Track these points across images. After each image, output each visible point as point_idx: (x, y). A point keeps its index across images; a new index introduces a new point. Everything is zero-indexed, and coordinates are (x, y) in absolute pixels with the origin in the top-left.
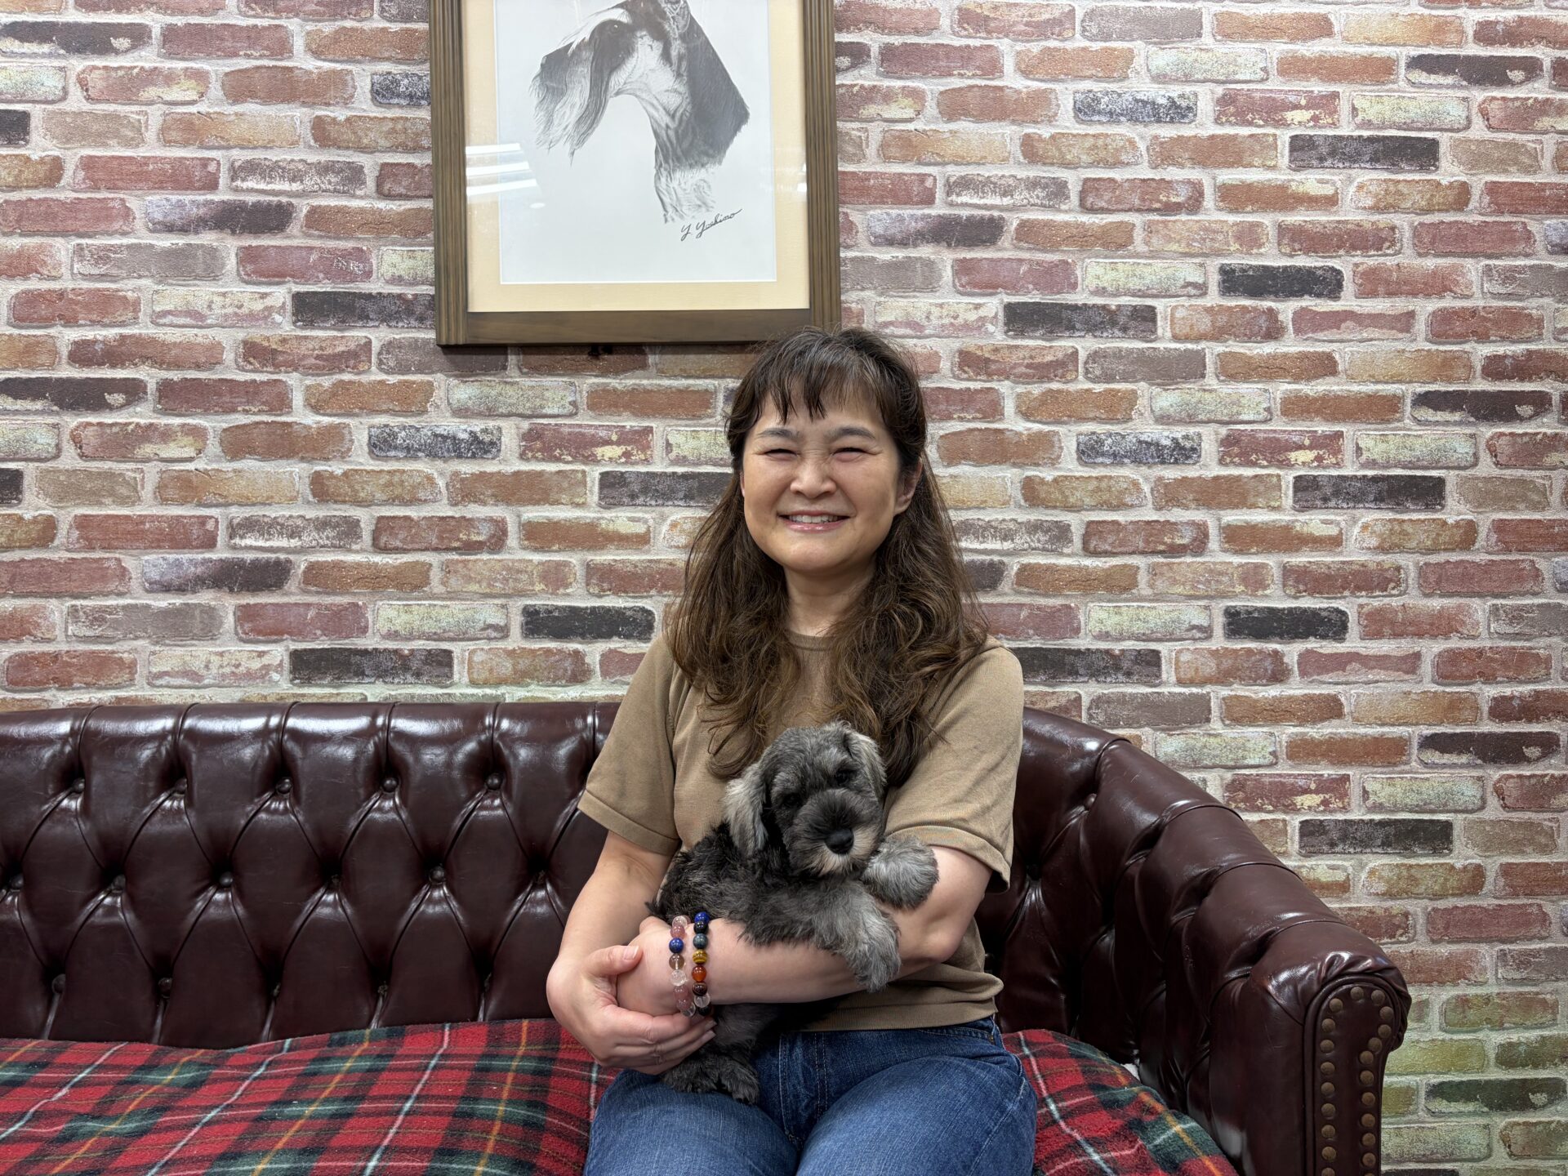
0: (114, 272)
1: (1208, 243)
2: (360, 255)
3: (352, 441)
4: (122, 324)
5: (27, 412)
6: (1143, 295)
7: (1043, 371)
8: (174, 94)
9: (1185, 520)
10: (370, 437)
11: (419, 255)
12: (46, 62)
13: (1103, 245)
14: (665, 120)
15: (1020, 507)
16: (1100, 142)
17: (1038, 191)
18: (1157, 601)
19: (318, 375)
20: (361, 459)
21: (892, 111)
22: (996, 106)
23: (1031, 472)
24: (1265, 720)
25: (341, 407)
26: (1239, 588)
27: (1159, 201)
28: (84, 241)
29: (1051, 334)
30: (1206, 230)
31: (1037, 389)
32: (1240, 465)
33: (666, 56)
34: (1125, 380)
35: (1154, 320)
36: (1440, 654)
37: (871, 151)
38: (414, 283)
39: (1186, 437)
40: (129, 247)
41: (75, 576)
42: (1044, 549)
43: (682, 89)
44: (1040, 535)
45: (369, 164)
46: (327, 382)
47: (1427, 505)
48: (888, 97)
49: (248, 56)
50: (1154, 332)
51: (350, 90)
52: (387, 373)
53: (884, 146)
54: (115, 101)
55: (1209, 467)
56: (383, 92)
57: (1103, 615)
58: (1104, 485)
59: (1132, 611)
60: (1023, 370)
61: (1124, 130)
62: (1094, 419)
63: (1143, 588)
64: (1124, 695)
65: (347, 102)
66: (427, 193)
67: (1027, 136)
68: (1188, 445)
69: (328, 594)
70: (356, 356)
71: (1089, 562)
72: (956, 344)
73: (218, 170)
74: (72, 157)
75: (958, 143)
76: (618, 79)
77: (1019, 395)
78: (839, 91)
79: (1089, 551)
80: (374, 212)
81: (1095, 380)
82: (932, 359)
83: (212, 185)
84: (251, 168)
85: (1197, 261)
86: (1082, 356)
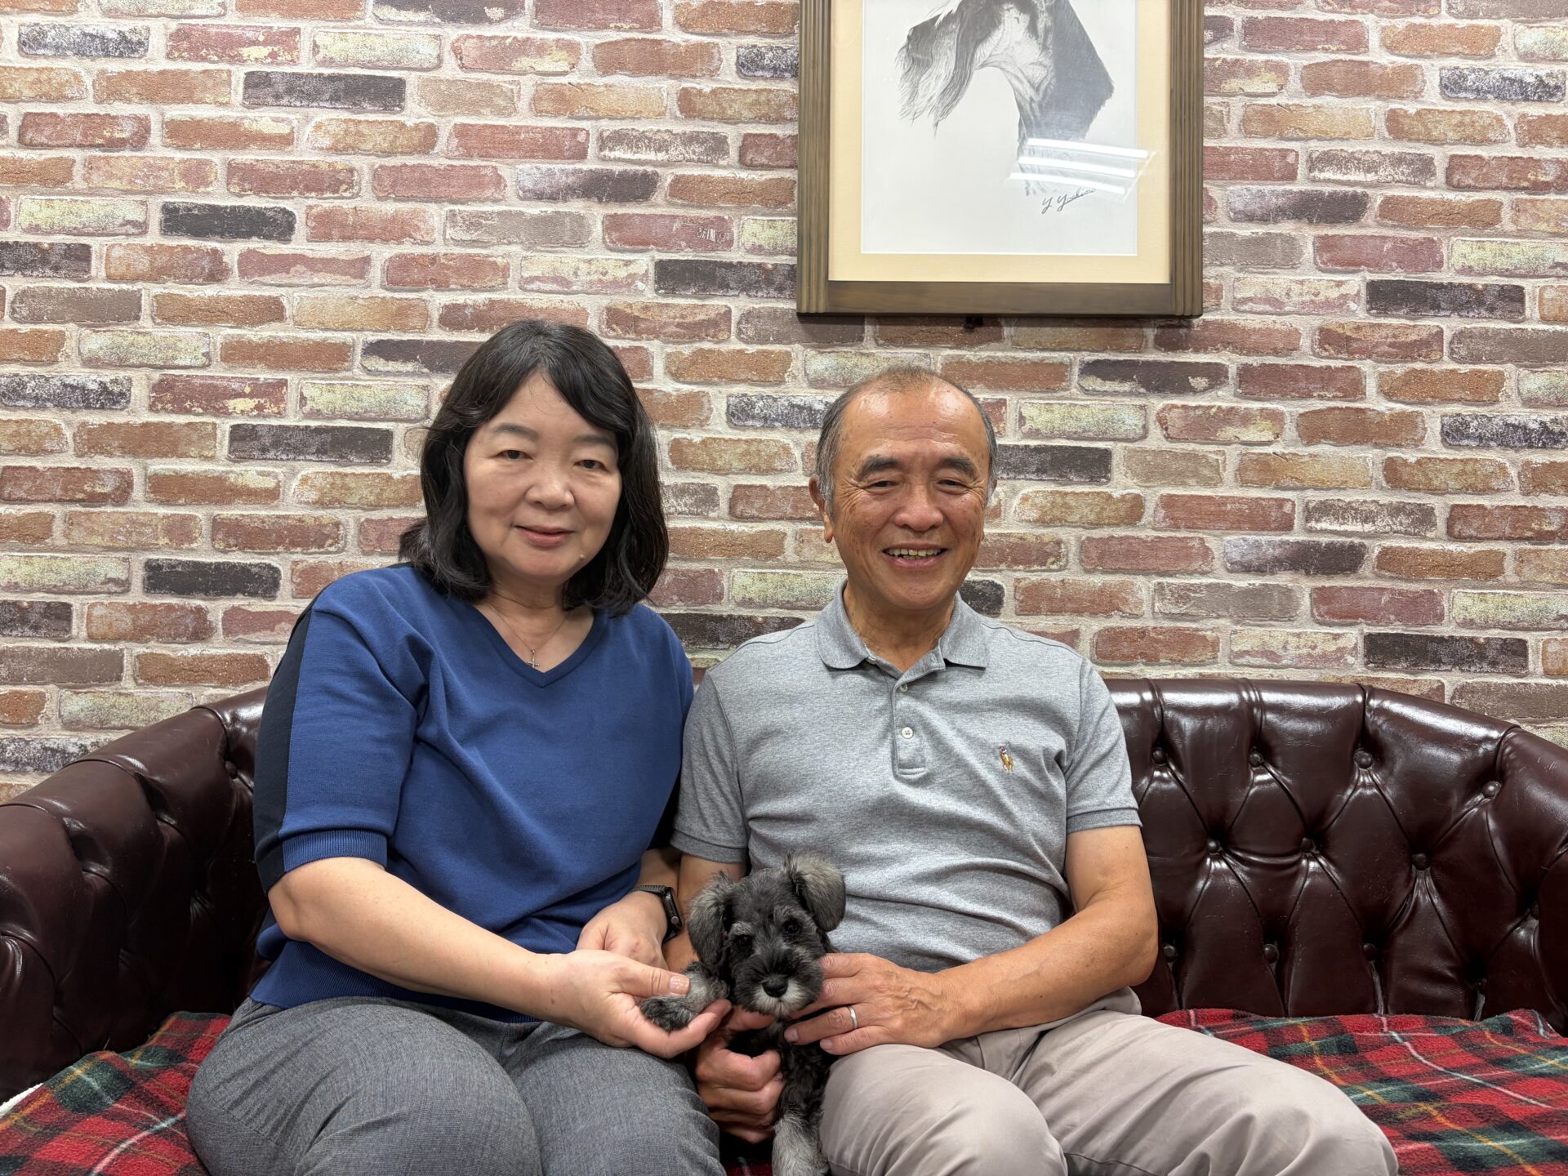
0: (485, 238)
2: (721, 225)
3: (711, 409)
4: (492, 289)
5: (399, 374)
6: (1512, 275)
7: (1407, 350)
8: (546, 64)
9: (1553, 506)
10: (728, 406)
11: (780, 224)
12: (421, 29)
13: (1469, 223)
14: (1029, 92)
15: (1382, 488)
16: (1467, 119)
17: (1403, 168)
18: (1524, 588)
19: (679, 343)
20: (719, 427)
21: (1254, 86)
22: (1361, 81)
23: (1393, 453)
25: (701, 376)
27: (1527, 180)
28: (456, 208)
29: (1415, 312)
31: (1400, 369)
33: (1032, 28)
34: (1492, 361)
35: (1522, 301)
37: (1233, 126)
38: (774, 252)
39: (1555, 421)
40: (500, 214)
42: (1406, 533)
43: (1048, 62)
44: (1402, 518)
45: (733, 134)
46: (686, 350)
48: (1251, 71)
49: (618, 29)
50: (1522, 313)
51: (716, 63)
52: (746, 342)
53: (1245, 121)
54: (488, 70)
56: (748, 65)
57: (1467, 601)
58: (1469, 468)
59: (1497, 598)
60: (1386, 349)
61: (1491, 107)
62: (1459, 400)
63: (1510, 575)
64: (1489, 685)
65: (713, 74)
66: (788, 163)
67: (1393, 111)
68: (1557, 429)
69: (685, 560)
70: (717, 325)
71: (1454, 547)
72: (1317, 322)
73: (587, 139)
74: (446, 125)
75: (1322, 118)
76: (984, 51)
77: (1381, 375)
78: (1206, 64)
79: (1452, 536)
80: (735, 181)
81: (1460, 361)
82: (1292, 336)
83: (581, 155)
84: (619, 139)
85: (1565, 241)
86: (1447, 336)
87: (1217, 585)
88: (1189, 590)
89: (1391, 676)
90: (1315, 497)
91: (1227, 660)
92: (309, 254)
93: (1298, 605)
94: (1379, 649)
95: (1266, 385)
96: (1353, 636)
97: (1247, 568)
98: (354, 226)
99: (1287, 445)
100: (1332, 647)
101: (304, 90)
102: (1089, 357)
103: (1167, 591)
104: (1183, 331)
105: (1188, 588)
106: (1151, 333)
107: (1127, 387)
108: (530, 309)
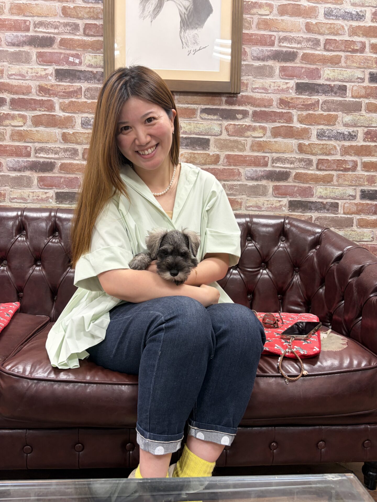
1: (366, 64)
2: (78, 56)
3: (76, 122)
6: (343, 81)
7: (307, 107)
9: (350, 160)
10: (82, 121)
11: (98, 57)
13: (331, 63)
14: (184, 11)
15: (297, 153)
16: (332, 26)
17: (310, 43)
18: (339, 186)
19: (64, 99)
20: (79, 128)
21: (262, 11)
22: (297, 11)
23: (301, 141)
24: (371, 226)
25: (72, 110)
26: (366, 183)
27: (351, 48)
29: (311, 94)
30: (366, 59)
31: (305, 113)
32: (370, 141)
34: (334, 111)
35: (346, 90)
37: (254, 25)
38: (96, 67)
39: (353, 131)
42: (304, 168)
44: (303, 163)
45: (81, 23)
46: (67, 101)
48: (261, 6)
50: (346, 94)
52: (87, 99)
53: (258, 24)
55: (360, 142)
57: (321, 190)
58: (325, 147)
59: (330, 189)
60: (301, 106)
61: (340, 22)
62: (323, 124)
63: (335, 182)
64: (326, 217)
65: (74, 1)
66: (101, 34)
67: (308, 22)
68: (354, 134)
69: (68, 174)
70: (77, 92)
71: (318, 173)
72: (279, 96)
73: (30, 24)
75: (284, 24)
77: (299, 115)
78: (244, 3)
79: (318, 169)
80: (83, 41)
81: (324, 111)
82: (271, 101)
83: (28, 30)
84: (41, 24)
85: (362, 70)
86: (321, 102)
87: (243, 185)
88: (233, 186)
89: (297, 214)
90: (275, 155)
91: (244, 209)
93: (268, 191)
94: (293, 205)
95: (261, 118)
96: (285, 201)
97: (252, 179)
99: (268, 139)
100: (278, 204)
102: (203, 107)
103: (226, 186)
104: (235, 99)
105: (233, 185)
106: (224, 99)
107: (215, 117)
108: (12, 85)
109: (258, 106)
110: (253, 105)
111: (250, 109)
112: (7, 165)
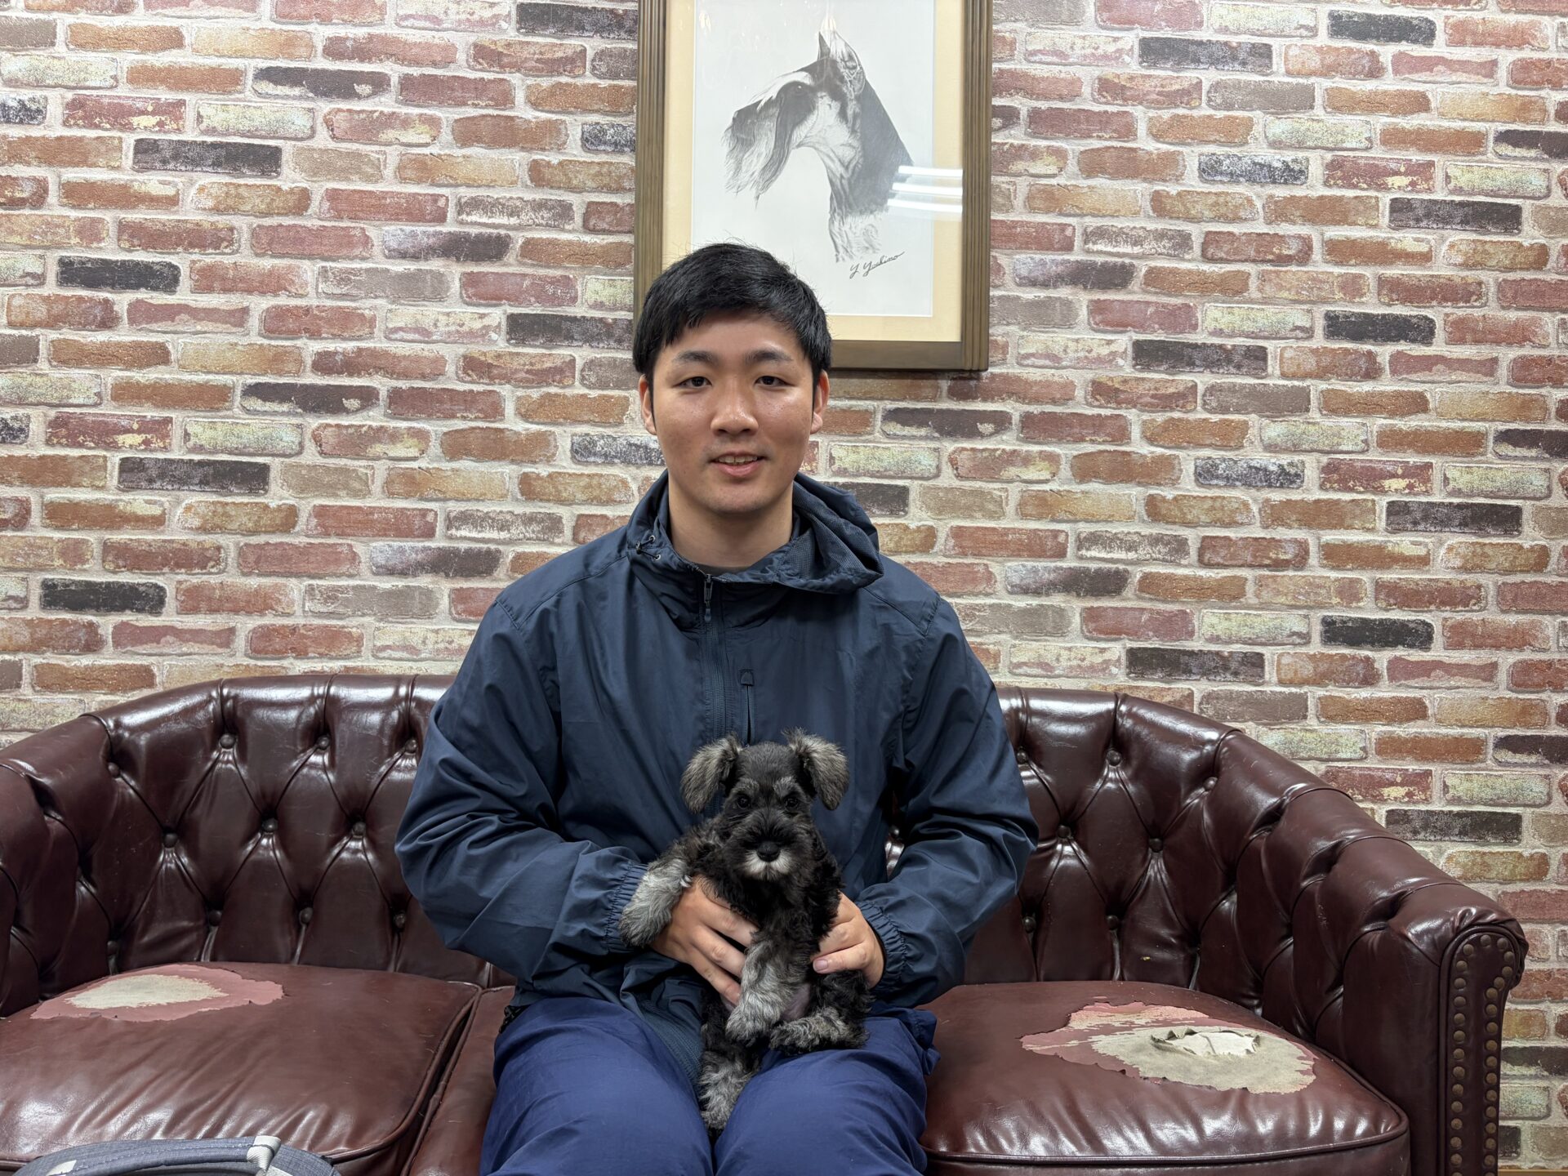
0: (354, 292)
1: (1316, 292)
2: (567, 282)
3: (556, 447)
4: (360, 338)
5: (275, 413)
6: (1257, 337)
7: (1166, 401)
8: (410, 136)
9: (1288, 538)
10: (573, 444)
11: (618, 283)
12: (296, 103)
13: (1221, 291)
14: (840, 170)
15: (1144, 521)
16: (1221, 200)
17: (1165, 242)
18: (1263, 609)
19: (528, 388)
20: (564, 463)
21: (1038, 168)
22: (1130, 166)
23: (1154, 491)
24: (1357, 718)
25: (547, 417)
26: (1335, 600)
27: (1272, 253)
28: (328, 264)
29: (1173, 369)
30: (1314, 279)
31: (1160, 418)
32: (1339, 490)
33: (842, 114)
34: (1238, 412)
35: (1265, 359)
36: (1514, 665)
37: (1019, 202)
38: (614, 308)
39: (1291, 464)
40: (367, 270)
41: (312, 559)
42: (1164, 560)
43: (856, 144)
44: (1160, 547)
45: (578, 202)
46: (535, 394)
47: (1506, 531)
48: (1034, 155)
49: (475, 106)
50: (1265, 370)
51: (563, 138)
52: (589, 387)
53: (1030, 198)
54: (357, 141)
55: (1311, 491)
56: (592, 140)
57: (1215, 620)
58: (1218, 504)
59: (1240, 618)
60: (1148, 399)
61: (1243, 189)
62: (1210, 446)
63: (1250, 597)
64: (1231, 692)
65: (560, 148)
66: (626, 229)
67: (1157, 192)
68: (1292, 471)
70: (562, 372)
71: (1204, 573)
72: (1089, 375)
73: (447, 205)
74: (319, 189)
75: (1096, 197)
76: (800, 133)
77: (1144, 422)
78: (994, 148)
79: (1203, 563)
80: (580, 244)
81: (1212, 411)
82: (1069, 386)
83: (441, 218)
84: (475, 204)
85: (1305, 307)
86: (1201, 389)
87: (999, 605)
88: (974, 609)
89: (1150, 685)
90: (1085, 528)
92: (193, 304)
93: (1070, 623)
94: (1139, 662)
95: (1045, 431)
96: (1117, 650)
97: (1025, 591)
98: (234, 280)
99: (1063, 485)
100: (1098, 659)
101: (187, 156)
102: (891, 405)
104: (973, 383)
106: (945, 384)
107: (923, 432)
108: (394, 356)
109: (1037, 400)
110: (1022, 398)
111: (1014, 409)
112: (371, 558)
